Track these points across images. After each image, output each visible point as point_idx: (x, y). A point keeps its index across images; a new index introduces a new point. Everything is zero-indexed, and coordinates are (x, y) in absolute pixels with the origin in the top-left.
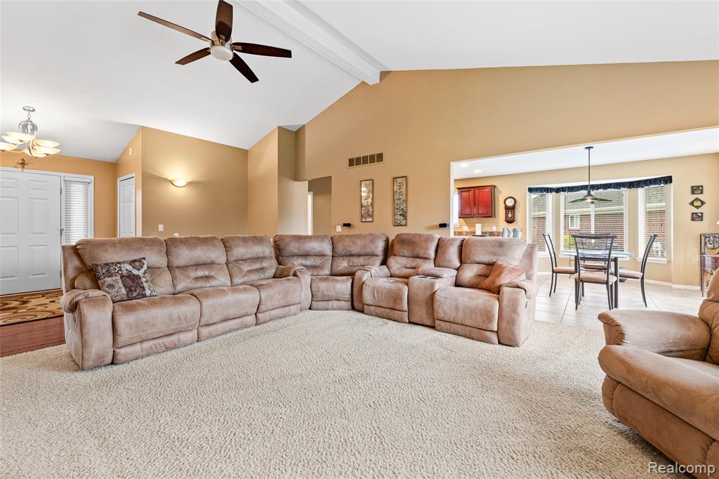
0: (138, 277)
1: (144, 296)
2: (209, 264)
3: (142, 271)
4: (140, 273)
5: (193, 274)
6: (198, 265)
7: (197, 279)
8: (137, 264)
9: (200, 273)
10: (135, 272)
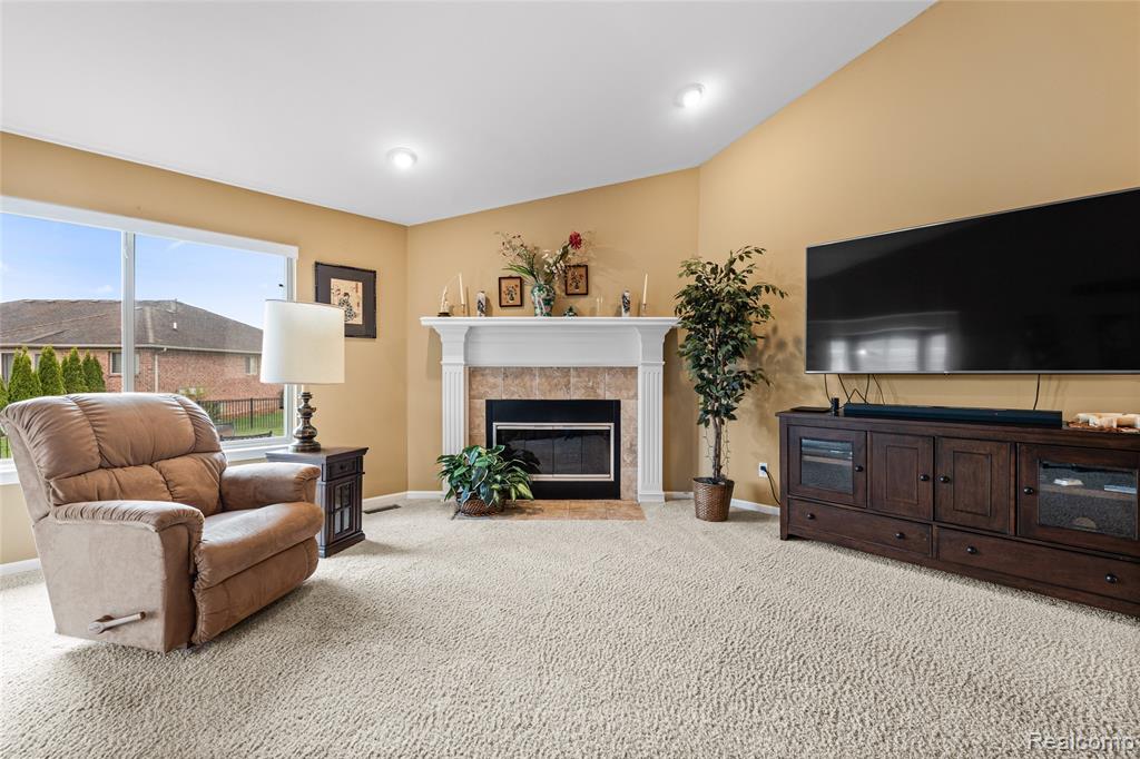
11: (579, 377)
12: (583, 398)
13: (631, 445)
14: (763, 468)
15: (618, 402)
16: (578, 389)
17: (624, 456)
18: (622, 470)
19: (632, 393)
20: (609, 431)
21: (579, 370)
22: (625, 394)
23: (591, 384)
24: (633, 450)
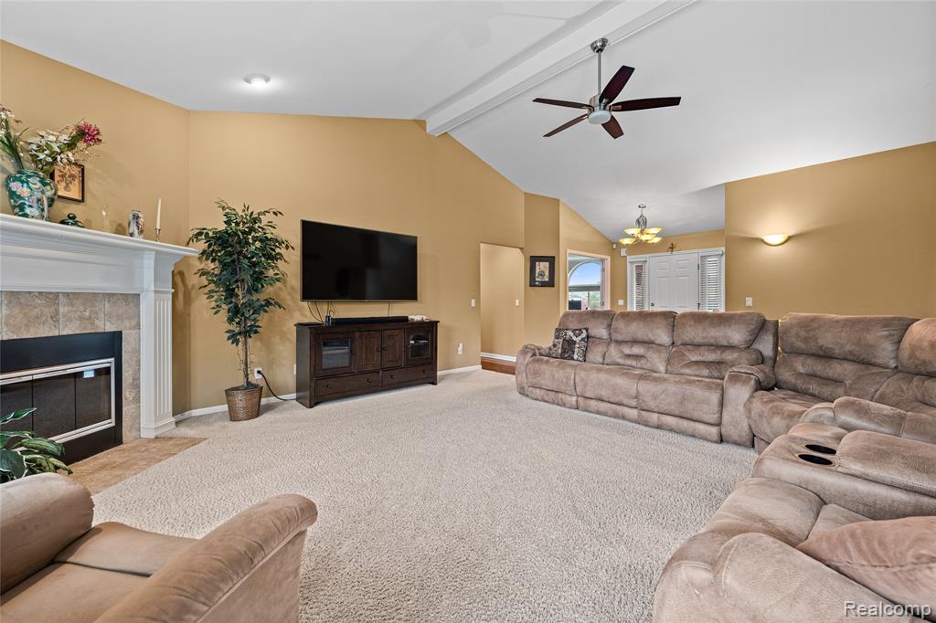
0: (575, 343)
1: (573, 359)
2: (648, 343)
3: (580, 338)
4: (577, 339)
5: (627, 350)
6: (635, 342)
7: (629, 356)
8: (577, 332)
9: (637, 350)
10: (574, 338)
11: (73, 305)
12: (78, 332)
13: (134, 379)
14: (259, 372)
15: (120, 333)
16: (70, 320)
17: (127, 394)
18: (124, 409)
19: (134, 323)
20: (109, 368)
21: (72, 296)
22: (127, 323)
23: (87, 314)
24: (136, 386)
